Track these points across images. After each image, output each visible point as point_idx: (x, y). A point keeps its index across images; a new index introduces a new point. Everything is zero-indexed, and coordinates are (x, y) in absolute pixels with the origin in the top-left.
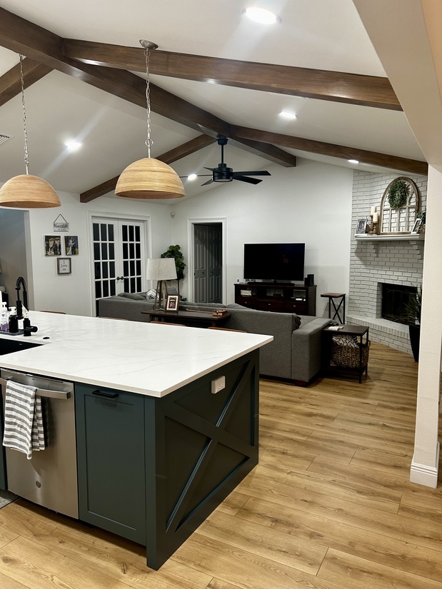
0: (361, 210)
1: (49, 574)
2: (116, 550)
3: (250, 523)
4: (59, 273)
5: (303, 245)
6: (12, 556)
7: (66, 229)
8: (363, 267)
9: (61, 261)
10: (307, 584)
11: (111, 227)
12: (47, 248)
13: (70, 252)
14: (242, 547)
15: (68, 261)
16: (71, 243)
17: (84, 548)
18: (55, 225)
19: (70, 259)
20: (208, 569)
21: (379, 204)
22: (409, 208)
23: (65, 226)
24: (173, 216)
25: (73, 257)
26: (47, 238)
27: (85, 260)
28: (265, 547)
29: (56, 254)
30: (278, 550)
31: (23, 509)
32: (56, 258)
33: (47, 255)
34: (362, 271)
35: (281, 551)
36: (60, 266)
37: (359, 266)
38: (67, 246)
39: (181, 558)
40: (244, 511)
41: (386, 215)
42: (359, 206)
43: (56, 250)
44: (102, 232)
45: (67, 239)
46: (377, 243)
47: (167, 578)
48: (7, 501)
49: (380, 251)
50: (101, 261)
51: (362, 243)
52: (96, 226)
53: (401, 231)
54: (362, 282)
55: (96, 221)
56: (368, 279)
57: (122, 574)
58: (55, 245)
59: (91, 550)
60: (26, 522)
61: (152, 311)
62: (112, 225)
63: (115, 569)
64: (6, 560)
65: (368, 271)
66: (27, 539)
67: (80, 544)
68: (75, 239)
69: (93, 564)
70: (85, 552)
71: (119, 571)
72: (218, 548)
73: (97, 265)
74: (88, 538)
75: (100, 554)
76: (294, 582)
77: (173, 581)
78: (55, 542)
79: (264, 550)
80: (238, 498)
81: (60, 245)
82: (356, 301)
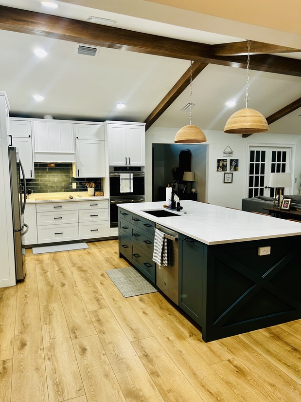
1: (157, 324)
2: (191, 327)
3: (275, 344)
4: (224, 182)
6: (147, 312)
7: (231, 155)
9: (226, 175)
10: (291, 385)
11: (264, 153)
12: (218, 167)
13: (233, 169)
14: (261, 353)
15: (231, 174)
16: (234, 163)
17: (178, 320)
18: (224, 153)
19: (232, 173)
20: (234, 354)
23: (231, 153)
25: (234, 173)
26: (219, 161)
27: (243, 175)
28: (276, 358)
29: (223, 170)
30: (284, 363)
31: (161, 296)
32: (223, 172)
33: (218, 171)
35: (285, 364)
36: (226, 178)
38: (231, 165)
39: (222, 343)
40: (277, 337)
43: (224, 168)
44: (257, 156)
45: (231, 161)
47: (209, 347)
48: (156, 291)
50: (254, 175)
52: (252, 153)
55: (253, 149)
57: (188, 337)
58: (223, 165)
59: (181, 322)
60: (159, 301)
61: (272, 209)
62: (265, 152)
63: (186, 333)
64: (144, 313)
66: (157, 308)
67: (177, 318)
68: (237, 161)
69: (178, 328)
70: (177, 322)
71: (188, 335)
72: (246, 347)
73: (251, 178)
74: (182, 317)
75: (183, 325)
76: (282, 381)
77: (211, 350)
78: (167, 313)
79: (275, 359)
80: (278, 330)
81: (226, 165)
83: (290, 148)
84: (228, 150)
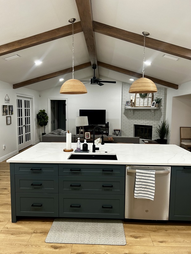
0: (126, 98)
4: (7, 124)
5: (105, 110)
7: (9, 102)
8: (127, 119)
9: (8, 118)
11: (21, 101)
12: (4, 111)
13: (10, 114)
16: (11, 109)
18: (5, 100)
19: (11, 117)
21: (135, 96)
22: (148, 98)
23: (9, 100)
24: (40, 96)
25: (12, 116)
26: (4, 106)
29: (6, 114)
33: (3, 115)
34: (126, 120)
37: (125, 119)
38: (9, 110)
41: (137, 100)
42: (125, 96)
43: (6, 112)
46: (134, 110)
49: (135, 113)
50: (19, 117)
51: (126, 110)
53: (145, 106)
54: (127, 125)
55: (19, 98)
56: (129, 123)
58: (6, 110)
65: (129, 120)
68: (12, 107)
82: (124, 132)
83: (31, 98)
84: (7, 98)
